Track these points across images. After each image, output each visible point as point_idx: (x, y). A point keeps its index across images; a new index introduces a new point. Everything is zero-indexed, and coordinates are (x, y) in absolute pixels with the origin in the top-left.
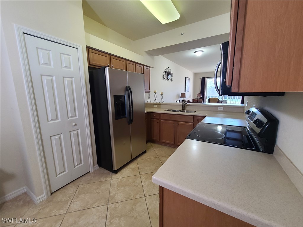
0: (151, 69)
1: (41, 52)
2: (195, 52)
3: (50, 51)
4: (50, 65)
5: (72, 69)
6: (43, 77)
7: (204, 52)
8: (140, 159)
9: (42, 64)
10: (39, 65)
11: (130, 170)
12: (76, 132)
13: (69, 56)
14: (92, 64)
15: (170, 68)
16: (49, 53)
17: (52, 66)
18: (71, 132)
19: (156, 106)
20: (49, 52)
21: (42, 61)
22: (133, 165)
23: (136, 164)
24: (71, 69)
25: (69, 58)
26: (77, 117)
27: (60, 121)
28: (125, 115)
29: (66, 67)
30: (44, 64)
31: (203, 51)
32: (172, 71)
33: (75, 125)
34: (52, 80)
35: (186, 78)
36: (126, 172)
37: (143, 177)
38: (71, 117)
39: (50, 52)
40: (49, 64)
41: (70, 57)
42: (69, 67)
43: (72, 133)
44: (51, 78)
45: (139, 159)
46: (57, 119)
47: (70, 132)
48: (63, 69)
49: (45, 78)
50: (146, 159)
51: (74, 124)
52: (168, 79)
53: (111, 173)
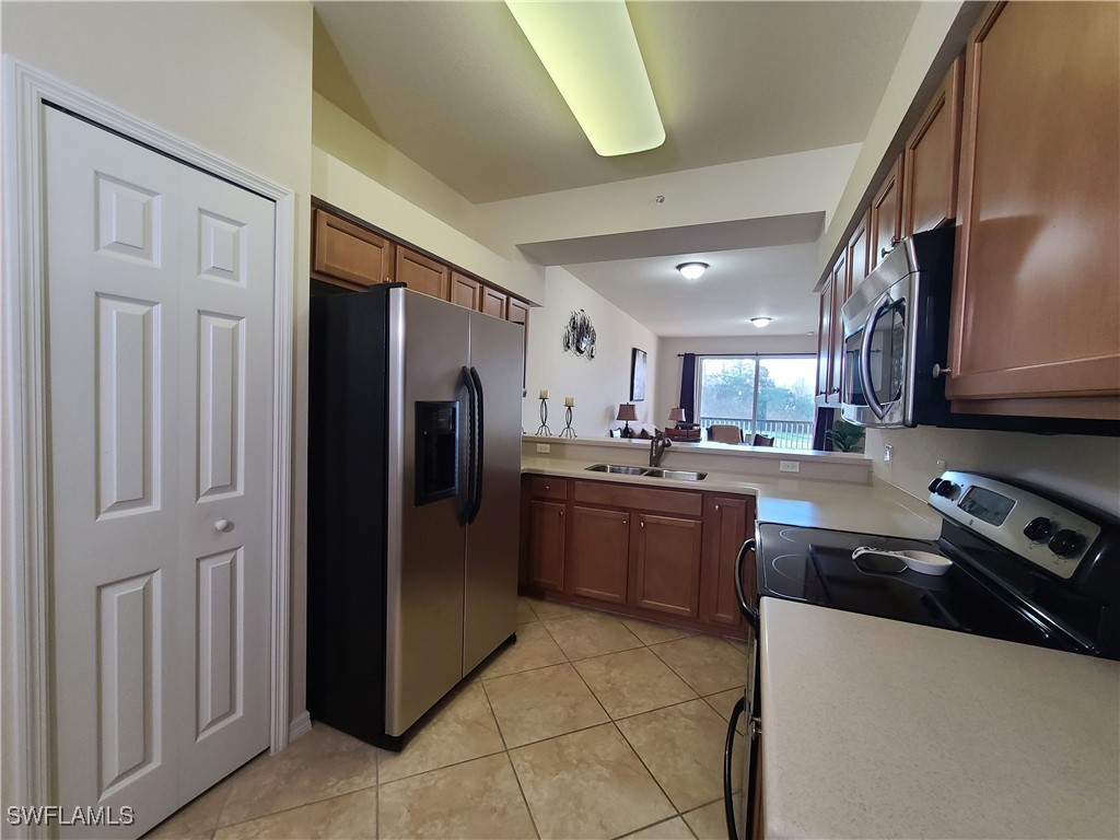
0: (532, 310)
1: (111, 193)
2: (679, 267)
3: (154, 194)
4: (148, 256)
5: (243, 283)
6: (104, 302)
7: (708, 269)
8: (493, 675)
9: (106, 248)
10: (97, 247)
11: (459, 729)
12: (226, 559)
13: (236, 228)
14: (323, 270)
15: (587, 314)
16: (149, 202)
17: (157, 261)
18: (202, 563)
19: (547, 448)
20: (149, 197)
21: (111, 233)
22: (468, 706)
23: (482, 698)
24: (237, 279)
25: (236, 237)
26: (240, 491)
27: (159, 508)
28: (453, 484)
29: (216, 270)
30: (119, 245)
31: (706, 265)
32: (594, 324)
33: (228, 527)
34: (146, 321)
35: (635, 351)
36: (443, 741)
37: (523, 759)
38: (214, 490)
39: (157, 200)
40: (144, 250)
41: (238, 232)
42: (231, 274)
43: (208, 568)
44: (141, 310)
45: (490, 674)
46: (145, 499)
47: (198, 560)
48: (204, 276)
49: (111, 310)
50: (519, 674)
51: (220, 524)
52: (581, 352)
53: (372, 750)
